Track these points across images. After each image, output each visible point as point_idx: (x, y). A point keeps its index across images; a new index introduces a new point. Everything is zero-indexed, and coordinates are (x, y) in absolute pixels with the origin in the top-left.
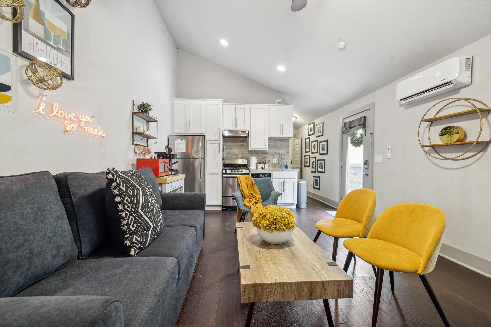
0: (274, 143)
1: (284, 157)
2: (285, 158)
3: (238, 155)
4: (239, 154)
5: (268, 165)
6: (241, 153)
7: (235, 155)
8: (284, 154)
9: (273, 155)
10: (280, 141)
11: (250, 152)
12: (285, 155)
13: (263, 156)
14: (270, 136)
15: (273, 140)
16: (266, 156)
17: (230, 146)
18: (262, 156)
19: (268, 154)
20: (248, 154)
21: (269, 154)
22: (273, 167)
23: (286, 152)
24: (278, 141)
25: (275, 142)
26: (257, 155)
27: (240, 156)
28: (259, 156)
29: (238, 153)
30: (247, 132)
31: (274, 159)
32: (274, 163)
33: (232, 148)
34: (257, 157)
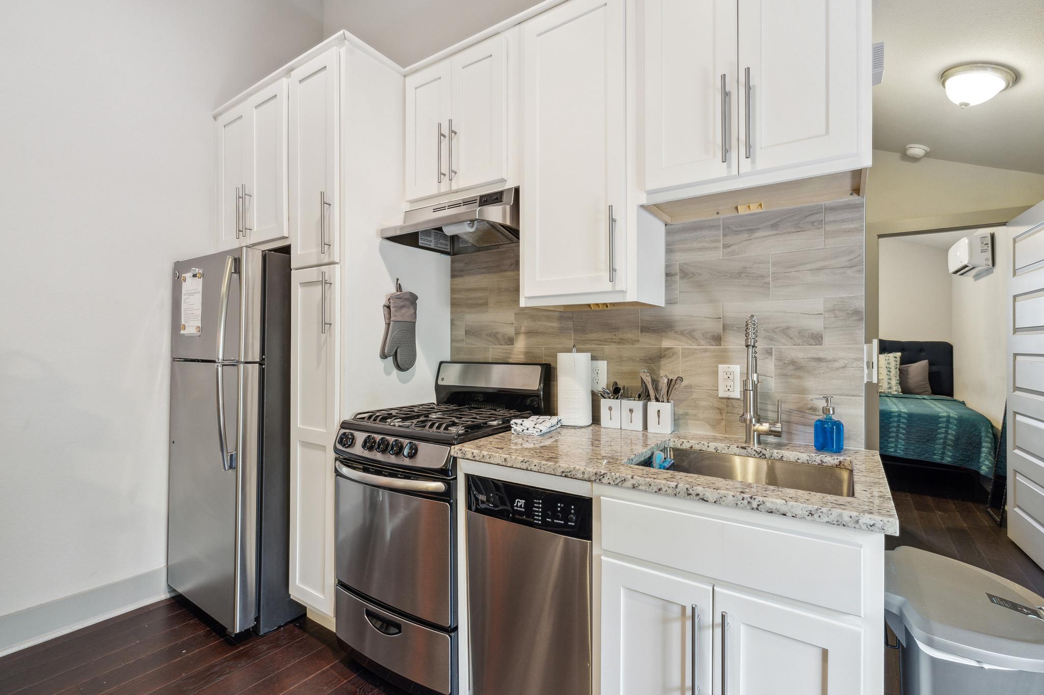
0: (725, 246)
1: (814, 351)
2: (819, 360)
3: (511, 341)
4: (517, 333)
5: (666, 408)
6: (523, 329)
7: (496, 337)
8: (816, 325)
9: (717, 339)
10: (774, 226)
11: (570, 324)
12: (817, 339)
13: (648, 343)
14: (650, 193)
15: (716, 227)
16: (666, 344)
17: (479, 294)
18: (636, 346)
19: (682, 333)
20: (562, 331)
21: (690, 335)
22: (715, 425)
23: (833, 311)
24: (752, 231)
25: (730, 240)
26: (608, 336)
27: (520, 345)
28: (621, 342)
29: (511, 331)
30: (509, 199)
31: (722, 367)
32: (722, 393)
33: (486, 304)
34: (610, 349)
